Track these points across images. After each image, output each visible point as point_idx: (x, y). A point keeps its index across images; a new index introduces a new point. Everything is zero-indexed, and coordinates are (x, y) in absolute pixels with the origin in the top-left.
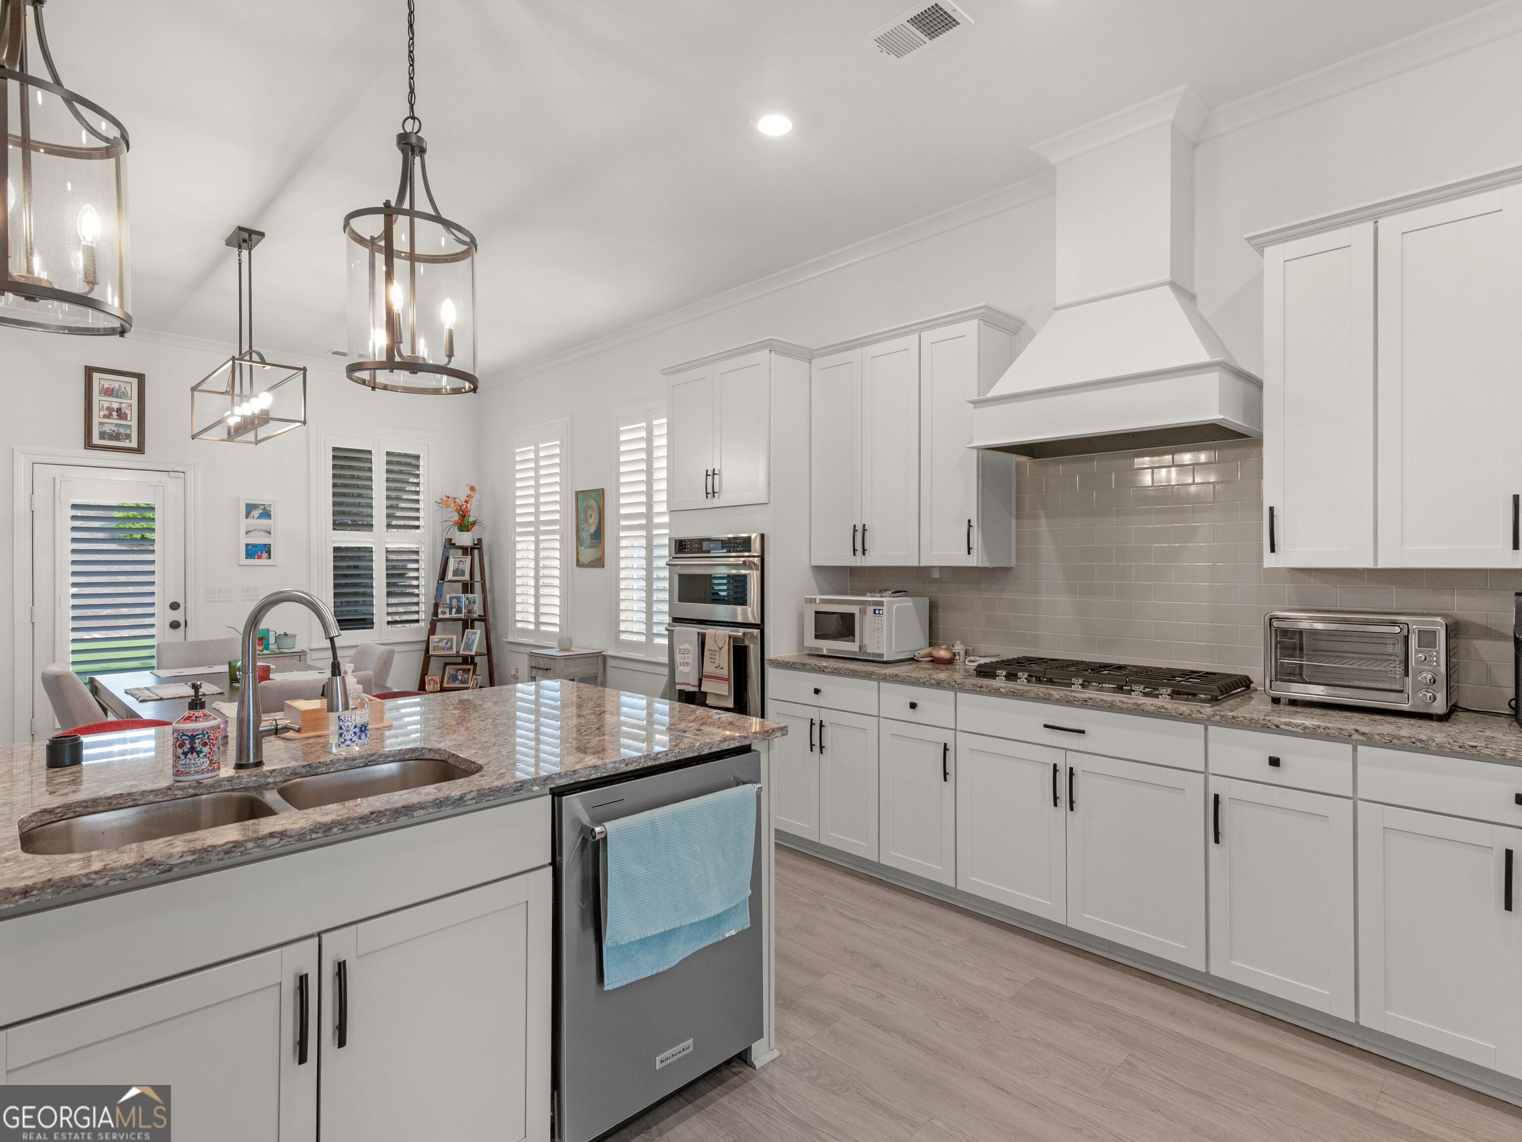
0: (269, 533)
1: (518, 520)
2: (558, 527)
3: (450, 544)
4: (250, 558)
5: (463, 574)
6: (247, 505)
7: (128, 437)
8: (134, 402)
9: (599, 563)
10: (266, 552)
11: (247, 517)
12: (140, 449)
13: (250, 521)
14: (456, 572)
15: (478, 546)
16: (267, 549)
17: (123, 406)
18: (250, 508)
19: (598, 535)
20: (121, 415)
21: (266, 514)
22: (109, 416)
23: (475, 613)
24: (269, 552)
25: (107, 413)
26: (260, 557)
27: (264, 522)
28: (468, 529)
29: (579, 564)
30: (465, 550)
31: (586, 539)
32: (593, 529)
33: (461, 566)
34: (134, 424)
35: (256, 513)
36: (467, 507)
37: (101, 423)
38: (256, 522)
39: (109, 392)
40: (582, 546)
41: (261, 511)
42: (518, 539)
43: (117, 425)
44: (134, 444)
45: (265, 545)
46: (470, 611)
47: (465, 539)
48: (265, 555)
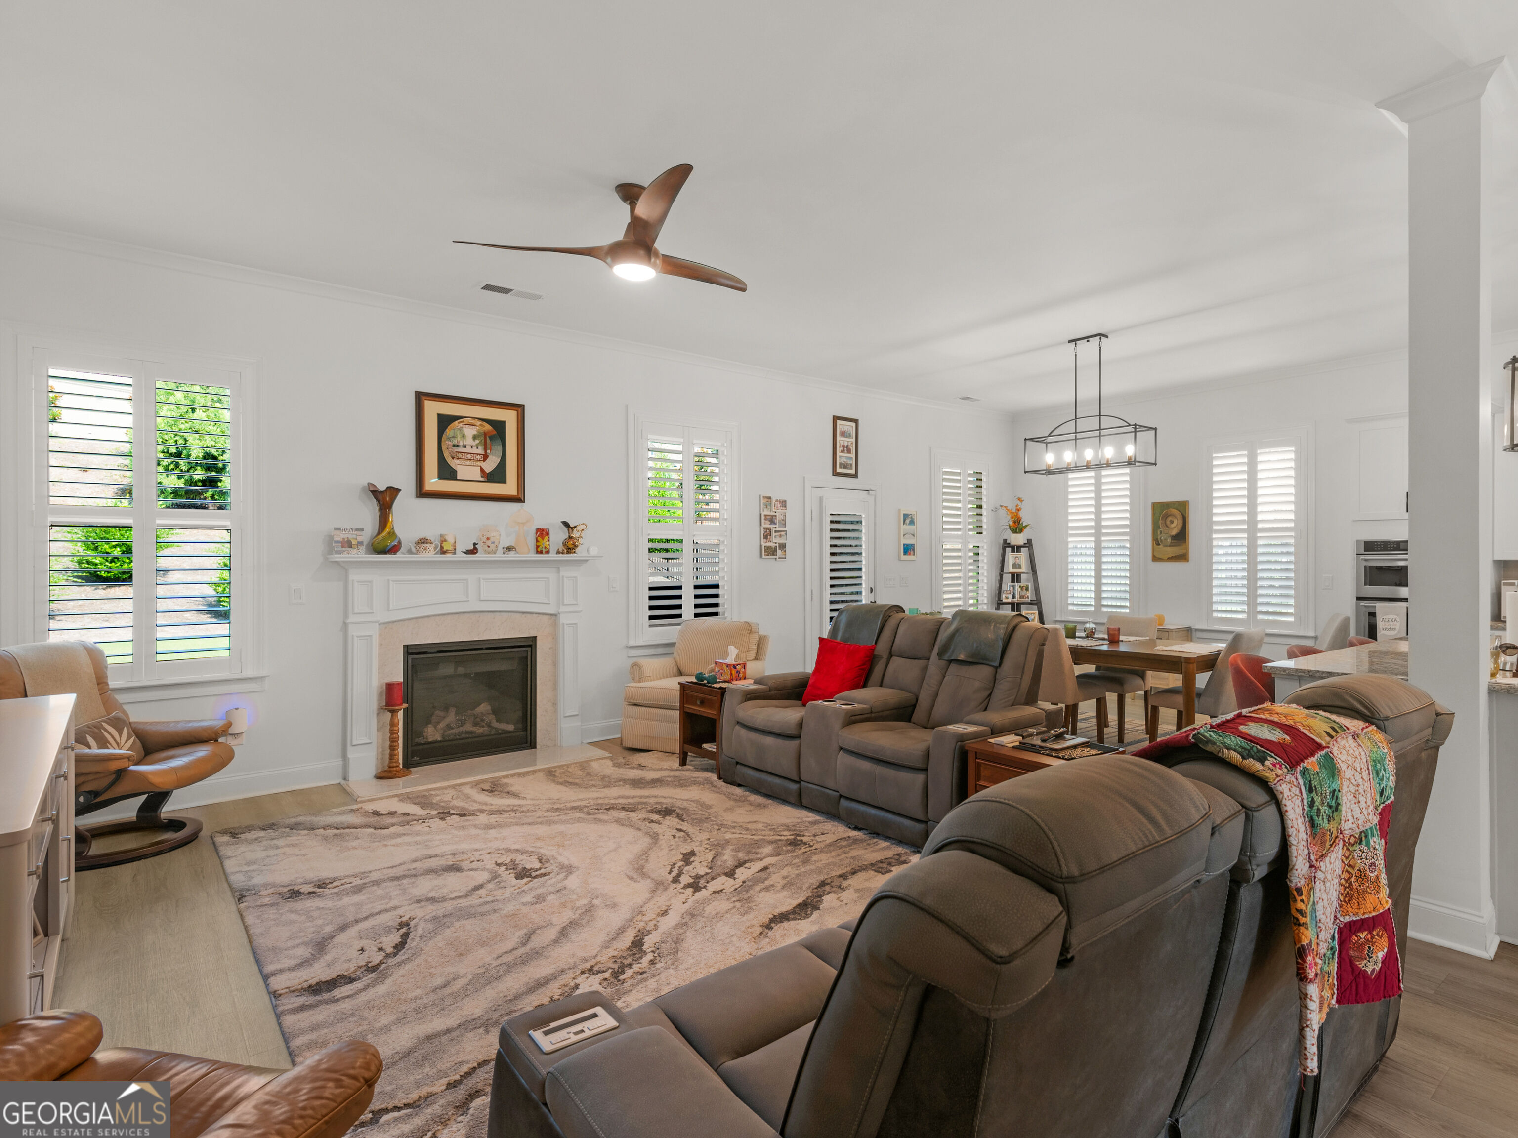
0: (914, 535)
1: (1070, 524)
2: (1128, 530)
3: (1006, 545)
4: (905, 555)
5: (1020, 567)
6: (904, 515)
7: (851, 468)
8: (854, 440)
9: (1183, 557)
11: (904, 524)
12: (855, 476)
13: (905, 527)
14: (1015, 566)
15: (1029, 544)
16: (912, 548)
17: (850, 443)
18: (905, 517)
19: (1181, 537)
20: (849, 451)
21: (912, 522)
22: (842, 452)
23: (1028, 597)
24: (913, 550)
25: (842, 449)
26: (909, 554)
27: (911, 527)
28: (1021, 531)
29: (1155, 558)
30: (1017, 549)
31: (1166, 540)
32: (1174, 532)
33: (1018, 561)
34: (853, 456)
36: (1017, 514)
37: (840, 457)
38: (908, 528)
39: (843, 434)
40: (1159, 544)
42: (1070, 539)
43: (847, 458)
44: (853, 472)
45: (911, 545)
46: (1021, 597)
47: (1018, 539)
48: (911, 552)
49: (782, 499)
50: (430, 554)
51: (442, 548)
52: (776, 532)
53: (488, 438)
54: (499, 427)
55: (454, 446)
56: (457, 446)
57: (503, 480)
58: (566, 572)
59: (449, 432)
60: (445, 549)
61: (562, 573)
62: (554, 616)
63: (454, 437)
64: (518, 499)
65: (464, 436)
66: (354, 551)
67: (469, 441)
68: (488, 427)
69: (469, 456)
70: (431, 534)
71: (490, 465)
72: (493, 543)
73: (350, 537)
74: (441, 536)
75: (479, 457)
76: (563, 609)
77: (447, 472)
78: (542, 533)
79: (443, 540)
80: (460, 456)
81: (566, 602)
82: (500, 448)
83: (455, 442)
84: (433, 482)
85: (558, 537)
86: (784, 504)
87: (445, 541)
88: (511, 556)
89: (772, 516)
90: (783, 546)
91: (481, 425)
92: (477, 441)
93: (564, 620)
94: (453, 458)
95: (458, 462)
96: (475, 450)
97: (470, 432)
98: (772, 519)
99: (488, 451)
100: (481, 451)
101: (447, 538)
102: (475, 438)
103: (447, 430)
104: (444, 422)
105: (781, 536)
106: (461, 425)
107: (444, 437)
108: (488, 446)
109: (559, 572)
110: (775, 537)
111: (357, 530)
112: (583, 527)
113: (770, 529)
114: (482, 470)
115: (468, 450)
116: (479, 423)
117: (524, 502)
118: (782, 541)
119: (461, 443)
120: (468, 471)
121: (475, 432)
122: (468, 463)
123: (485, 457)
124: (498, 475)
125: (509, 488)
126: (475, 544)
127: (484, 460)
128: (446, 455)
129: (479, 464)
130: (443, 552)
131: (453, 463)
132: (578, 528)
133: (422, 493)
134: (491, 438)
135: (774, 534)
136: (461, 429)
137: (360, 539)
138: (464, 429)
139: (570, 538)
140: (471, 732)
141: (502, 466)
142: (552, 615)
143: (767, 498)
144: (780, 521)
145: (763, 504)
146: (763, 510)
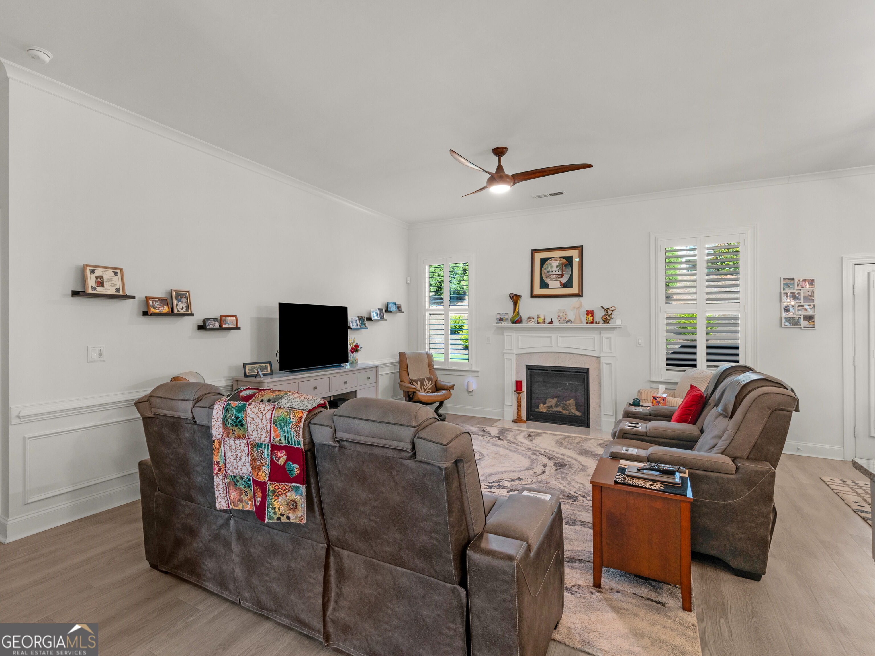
49: (807, 278)
50: (532, 324)
51: (538, 321)
52: (799, 306)
53: (564, 266)
54: (569, 260)
55: (547, 272)
56: (549, 272)
57: (571, 287)
58: (604, 334)
59: (545, 266)
60: (539, 321)
61: (602, 335)
62: (599, 358)
63: (547, 268)
64: (579, 295)
65: (552, 267)
66: (503, 323)
67: (555, 269)
68: (564, 260)
69: (554, 276)
70: (534, 315)
71: (564, 280)
72: (561, 318)
73: (503, 317)
74: (538, 315)
75: (559, 276)
76: (603, 354)
77: (544, 285)
78: (590, 313)
79: (538, 317)
80: (550, 276)
81: (604, 351)
82: (570, 270)
83: (548, 270)
84: (538, 291)
85: (599, 315)
86: (811, 282)
87: (539, 318)
88: (569, 325)
89: (795, 293)
90: (810, 318)
91: (560, 260)
92: (558, 268)
93: (603, 360)
94: (547, 278)
95: (549, 279)
96: (557, 273)
97: (554, 264)
98: (795, 296)
99: (564, 273)
100: (560, 273)
101: (540, 316)
102: (557, 267)
103: (544, 265)
104: (543, 261)
105: (806, 309)
106: (551, 262)
107: (543, 269)
108: (564, 270)
109: (600, 334)
110: (798, 310)
111: (506, 314)
112: (613, 309)
113: (793, 304)
114: (561, 282)
115: (554, 273)
116: (559, 259)
117: (582, 297)
118: (810, 313)
119: (551, 271)
120: (554, 283)
121: (557, 264)
122: (554, 279)
123: (562, 276)
124: (568, 284)
125: (575, 290)
126: (551, 319)
127: (562, 278)
128: (544, 277)
129: (559, 279)
130: (538, 323)
131: (547, 281)
132: (611, 309)
133: (533, 296)
134: (565, 266)
135: (796, 308)
136: (551, 264)
137: (506, 317)
138: (552, 264)
139: (606, 315)
140: (560, 412)
141: (571, 279)
142: (597, 357)
143: (788, 279)
144: (805, 297)
145: (784, 284)
146: (784, 289)
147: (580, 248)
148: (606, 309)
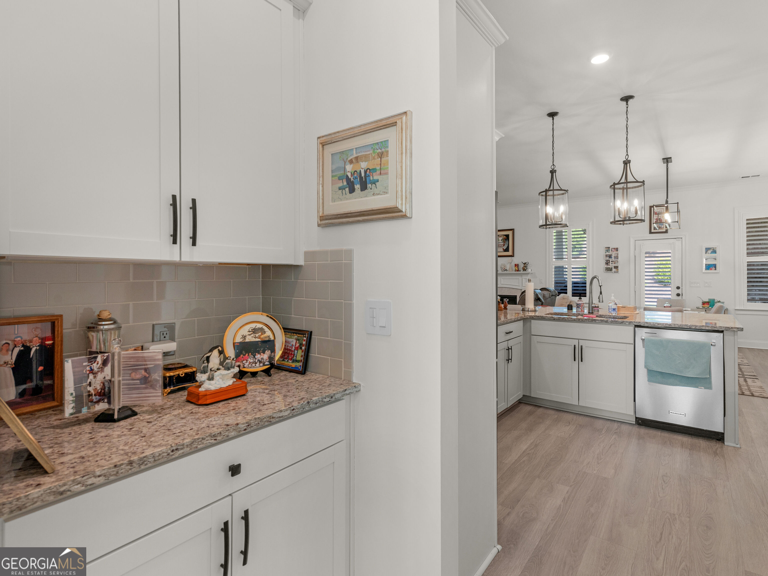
0: (716, 259)
4: (707, 270)
6: (706, 248)
7: (662, 229)
10: (714, 267)
11: (706, 253)
12: (666, 233)
13: (707, 254)
16: (715, 266)
18: (707, 249)
20: (661, 221)
21: (714, 251)
24: (715, 267)
25: (655, 220)
26: (711, 269)
27: (714, 255)
35: (710, 252)
38: (709, 255)
39: (657, 213)
41: (712, 251)
45: (714, 264)
48: (714, 268)
49: (615, 247)
52: (612, 261)
53: (505, 240)
57: (508, 251)
58: (524, 277)
64: (512, 256)
68: (505, 237)
71: (505, 248)
72: (503, 268)
75: (502, 245)
76: (523, 288)
78: (516, 265)
82: (508, 242)
85: (521, 266)
86: (617, 249)
88: (506, 272)
89: (610, 255)
90: (616, 267)
98: (610, 256)
99: (505, 243)
100: (503, 243)
102: (501, 240)
105: (615, 263)
109: (522, 276)
110: (612, 263)
113: (609, 260)
114: (503, 249)
116: (502, 236)
117: (514, 257)
118: (616, 265)
120: (500, 249)
122: (500, 247)
125: (510, 253)
127: (504, 246)
132: (527, 263)
135: (611, 262)
138: (499, 238)
139: (524, 266)
141: (508, 247)
142: (520, 289)
143: (608, 248)
144: (614, 257)
145: (606, 250)
146: (606, 253)
147: (513, 230)
148: (524, 264)
